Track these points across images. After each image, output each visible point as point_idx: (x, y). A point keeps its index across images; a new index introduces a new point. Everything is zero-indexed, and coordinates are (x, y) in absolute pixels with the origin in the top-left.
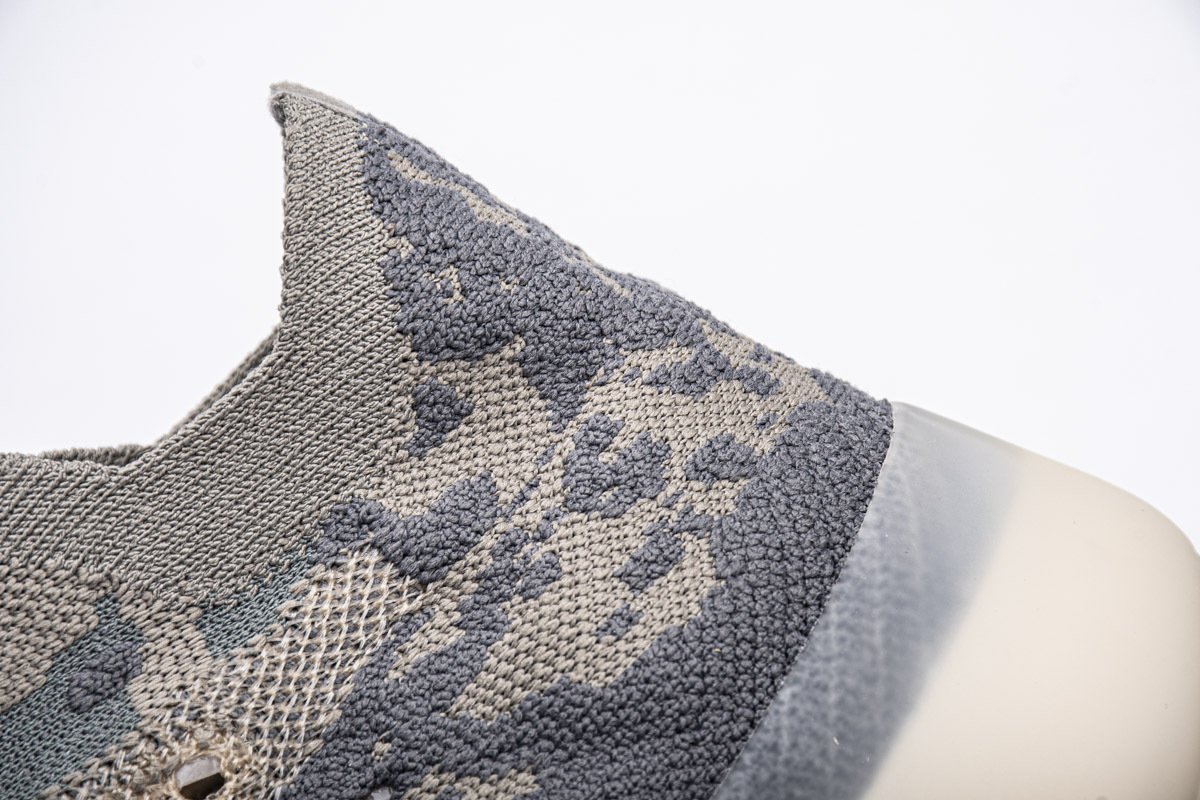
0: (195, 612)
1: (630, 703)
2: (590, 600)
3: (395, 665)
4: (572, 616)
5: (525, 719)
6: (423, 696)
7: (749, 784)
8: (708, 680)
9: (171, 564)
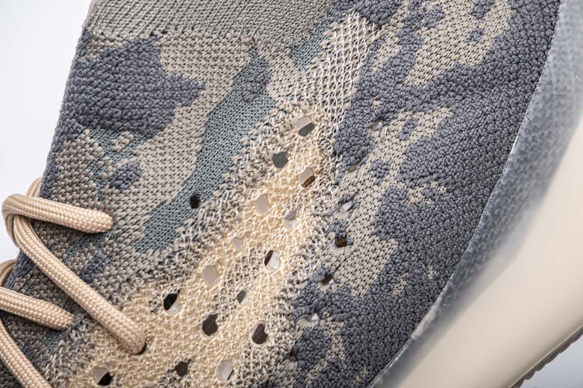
0: (288, 51)
1: (488, 71)
2: (461, 26)
3: (374, 65)
4: (455, 34)
5: (441, 84)
6: (391, 77)
7: (542, 100)
8: (520, 56)
9: (277, 29)
